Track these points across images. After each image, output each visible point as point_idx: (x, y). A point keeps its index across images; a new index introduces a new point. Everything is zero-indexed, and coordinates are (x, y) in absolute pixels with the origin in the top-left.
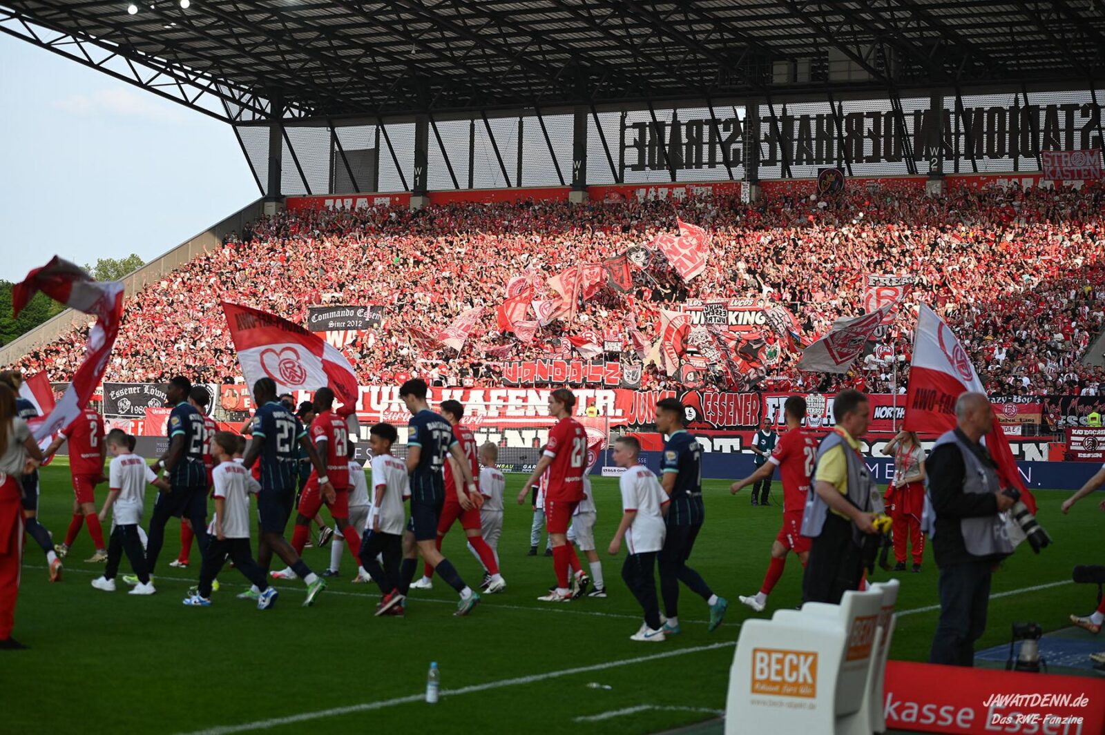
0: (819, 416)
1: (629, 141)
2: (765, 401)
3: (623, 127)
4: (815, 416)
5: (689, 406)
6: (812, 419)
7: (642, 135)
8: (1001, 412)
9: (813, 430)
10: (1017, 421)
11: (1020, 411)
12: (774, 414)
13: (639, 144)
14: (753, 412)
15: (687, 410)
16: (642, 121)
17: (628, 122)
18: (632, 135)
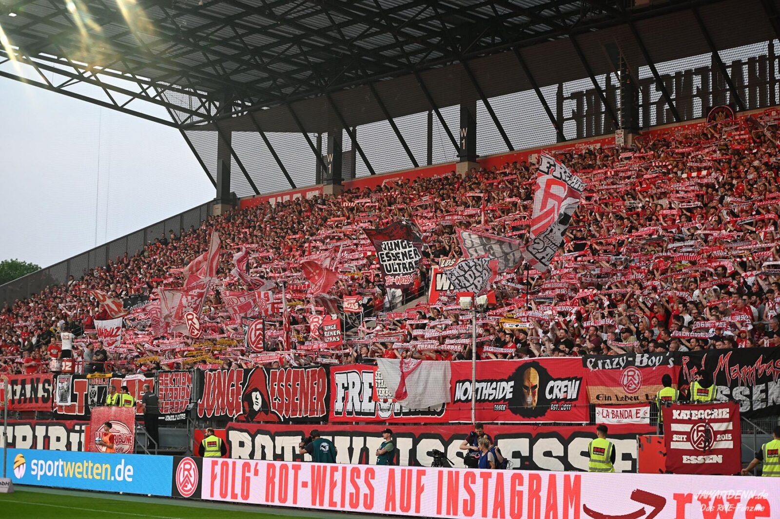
0: (390, 401)
1: (567, 114)
2: (334, 380)
3: (560, 98)
4: (385, 401)
5: (256, 390)
6: (382, 403)
7: (580, 105)
8: (619, 384)
9: (382, 422)
10: (642, 398)
11: (645, 382)
12: (343, 398)
13: (577, 116)
14: (320, 394)
15: (254, 394)
16: (579, 90)
17: (566, 94)
18: (570, 107)
